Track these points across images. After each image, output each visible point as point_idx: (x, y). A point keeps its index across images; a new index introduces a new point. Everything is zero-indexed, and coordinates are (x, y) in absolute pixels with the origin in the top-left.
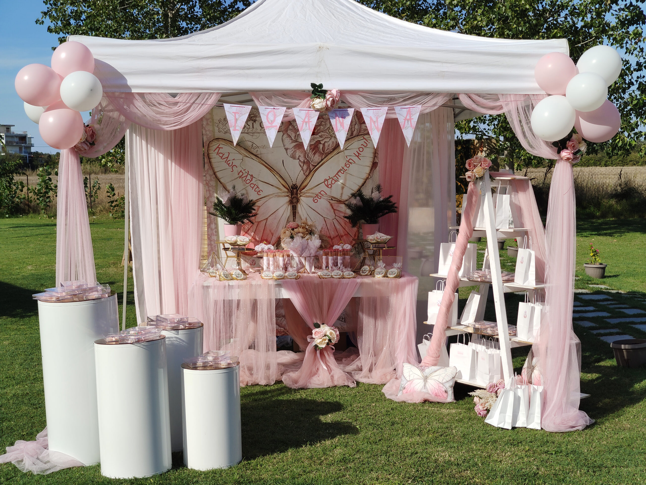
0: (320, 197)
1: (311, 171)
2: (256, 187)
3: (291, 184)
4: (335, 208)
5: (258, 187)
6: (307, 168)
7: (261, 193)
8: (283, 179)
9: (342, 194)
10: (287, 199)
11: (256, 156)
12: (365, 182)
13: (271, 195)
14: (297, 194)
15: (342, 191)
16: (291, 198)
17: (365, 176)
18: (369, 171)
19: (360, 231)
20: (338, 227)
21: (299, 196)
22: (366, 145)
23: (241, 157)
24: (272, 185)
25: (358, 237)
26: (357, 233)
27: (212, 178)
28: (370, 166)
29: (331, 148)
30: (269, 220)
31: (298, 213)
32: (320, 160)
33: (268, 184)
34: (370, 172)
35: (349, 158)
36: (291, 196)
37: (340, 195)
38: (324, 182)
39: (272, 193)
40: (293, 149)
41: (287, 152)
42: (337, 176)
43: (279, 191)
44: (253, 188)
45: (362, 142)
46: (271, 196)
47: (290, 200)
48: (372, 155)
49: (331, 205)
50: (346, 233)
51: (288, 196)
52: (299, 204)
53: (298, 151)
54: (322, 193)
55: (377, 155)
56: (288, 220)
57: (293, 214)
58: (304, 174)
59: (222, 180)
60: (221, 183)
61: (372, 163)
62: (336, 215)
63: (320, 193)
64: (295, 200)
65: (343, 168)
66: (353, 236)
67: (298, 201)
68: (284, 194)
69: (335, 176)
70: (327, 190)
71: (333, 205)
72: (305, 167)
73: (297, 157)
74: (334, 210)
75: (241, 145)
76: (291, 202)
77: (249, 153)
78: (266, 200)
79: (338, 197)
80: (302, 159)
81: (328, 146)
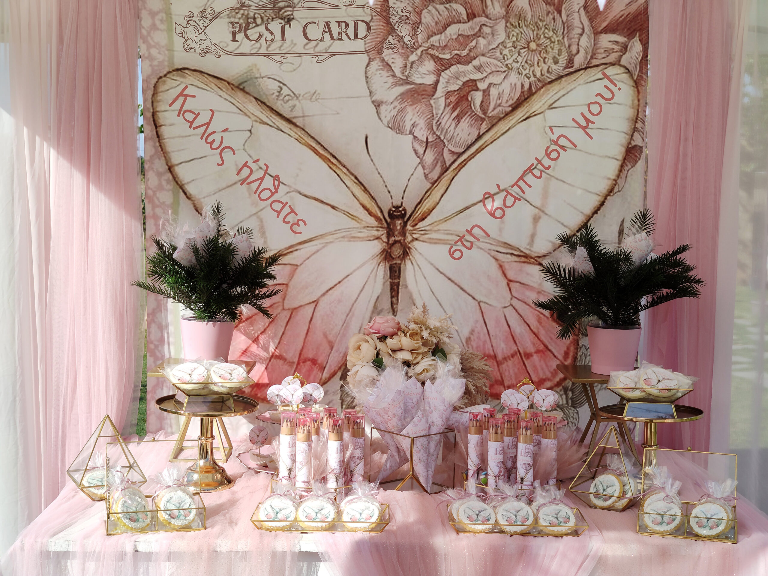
0: (468, 244)
1: (445, 170)
2: (287, 210)
3: (386, 206)
4: (511, 275)
5: (293, 211)
6: (436, 161)
7: (301, 228)
8: (366, 190)
9: (533, 236)
10: (377, 247)
11: (289, 121)
12: (602, 204)
13: (331, 234)
14: (403, 233)
15: (535, 227)
16: (388, 243)
17: (603, 186)
18: (617, 172)
19: (581, 343)
20: (518, 328)
21: (409, 238)
22: (608, 95)
23: (246, 123)
24: (333, 207)
25: (575, 359)
26: (572, 348)
27: (164, 183)
28: (620, 157)
29: (506, 103)
30: (322, 304)
31: (406, 287)
32: (475, 137)
33: (322, 202)
34: (618, 176)
35: (558, 132)
36: (388, 238)
37: (528, 240)
38: (483, 201)
39: (331, 229)
40: (396, 103)
41: (378, 113)
42: (521, 183)
43: (353, 224)
44: (279, 213)
45: (599, 87)
46: (330, 238)
47: (384, 250)
48: (625, 126)
49: (501, 266)
50: (542, 347)
51: (377, 238)
52: (408, 262)
53: (409, 109)
54: (476, 231)
55: (639, 125)
56: (375, 306)
57: (392, 289)
58: (426, 176)
59: (190, 189)
60: (189, 198)
61: (623, 150)
62: (513, 297)
63: (469, 232)
64: (397, 251)
65: (539, 162)
66: (561, 357)
67: (406, 252)
68: (366, 233)
69: (516, 184)
70: (491, 225)
71: (506, 266)
72: (430, 157)
73: (408, 128)
74: (509, 281)
75: (247, 89)
76: (387, 255)
77: (269, 113)
78: (314, 249)
79: (522, 244)
80: (422, 133)
81: (499, 97)
